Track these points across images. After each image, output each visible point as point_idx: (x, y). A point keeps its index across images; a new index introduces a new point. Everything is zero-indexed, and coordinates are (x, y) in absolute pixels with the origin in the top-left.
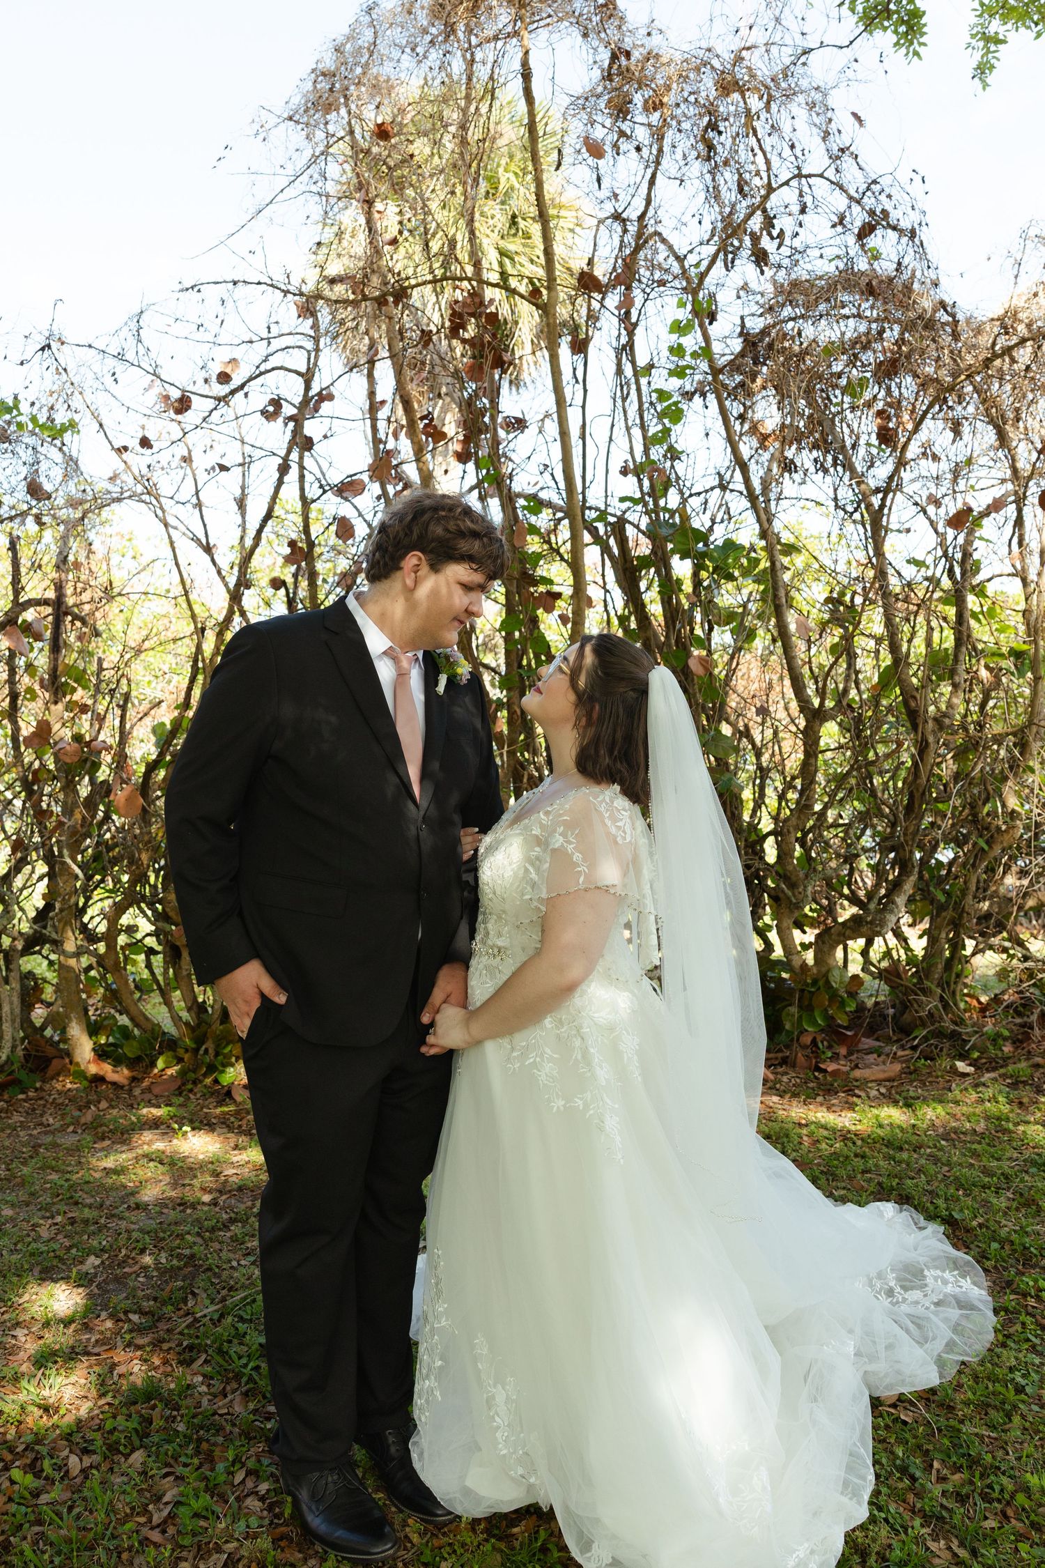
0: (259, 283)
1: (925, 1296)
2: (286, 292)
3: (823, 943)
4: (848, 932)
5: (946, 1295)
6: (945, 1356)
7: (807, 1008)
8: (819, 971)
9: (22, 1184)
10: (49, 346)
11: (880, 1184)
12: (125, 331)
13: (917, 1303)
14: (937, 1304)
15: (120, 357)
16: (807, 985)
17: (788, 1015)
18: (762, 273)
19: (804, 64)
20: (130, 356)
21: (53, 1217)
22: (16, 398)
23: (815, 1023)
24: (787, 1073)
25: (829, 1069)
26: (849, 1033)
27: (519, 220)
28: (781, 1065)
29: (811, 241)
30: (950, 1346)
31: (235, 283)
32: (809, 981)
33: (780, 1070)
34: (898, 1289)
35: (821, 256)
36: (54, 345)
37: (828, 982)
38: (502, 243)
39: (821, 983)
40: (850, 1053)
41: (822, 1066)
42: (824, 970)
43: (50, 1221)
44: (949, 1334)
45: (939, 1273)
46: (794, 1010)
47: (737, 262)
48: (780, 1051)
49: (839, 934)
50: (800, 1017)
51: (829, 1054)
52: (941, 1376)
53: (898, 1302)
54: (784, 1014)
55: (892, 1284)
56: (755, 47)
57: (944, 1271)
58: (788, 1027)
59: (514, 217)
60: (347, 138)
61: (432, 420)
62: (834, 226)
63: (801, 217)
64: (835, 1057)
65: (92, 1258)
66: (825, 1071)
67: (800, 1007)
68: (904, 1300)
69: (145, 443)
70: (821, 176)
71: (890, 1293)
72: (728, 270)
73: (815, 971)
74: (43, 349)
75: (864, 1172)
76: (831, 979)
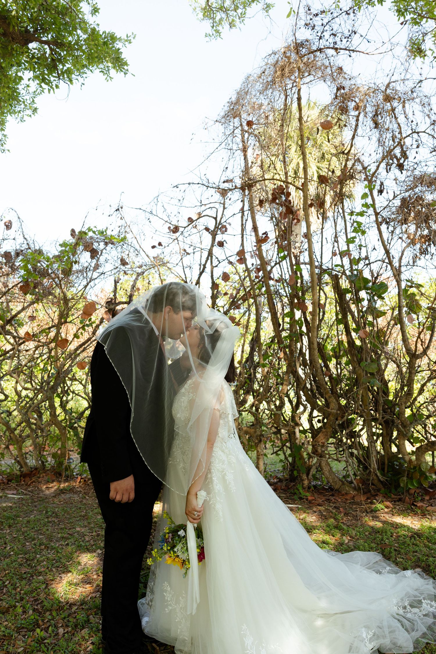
0: (198, 184)
1: (420, 611)
2: (208, 187)
3: (419, 451)
4: (429, 448)
5: (429, 612)
6: (420, 639)
7: (410, 478)
8: (417, 463)
9: (87, 519)
10: (118, 209)
11: (419, 558)
12: (152, 203)
13: (416, 613)
14: (424, 615)
15: (151, 213)
16: (411, 468)
17: (402, 480)
18: (402, 173)
19: (420, 87)
20: (154, 212)
21: (92, 533)
22: (107, 228)
23: (413, 485)
24: (398, 505)
25: (418, 505)
26: (431, 490)
27: (325, 155)
28: (398, 501)
29: (422, 159)
30: (424, 635)
31: (189, 184)
32: (412, 467)
33: (397, 503)
34: (409, 607)
35: (426, 165)
36: (120, 209)
37: (420, 468)
38: (319, 164)
39: (417, 468)
40: (430, 499)
41: (415, 503)
42: (419, 463)
43: (91, 534)
44: (425, 630)
45: (429, 602)
46: (405, 478)
47: (391, 169)
48: (400, 495)
49: (425, 448)
50: (407, 483)
51: (420, 499)
52: (415, 648)
53: (407, 612)
54: (401, 479)
55: (406, 604)
56: (397, 81)
57: (432, 601)
58: (402, 485)
59: (323, 154)
60: (240, 128)
61: (267, 234)
62: (431, 152)
63: (417, 150)
64: (422, 500)
65: (99, 550)
66: (416, 506)
67: (407, 477)
68: (411, 612)
69: (160, 244)
70: (424, 132)
71: (405, 608)
72: (387, 172)
73: (415, 463)
74: (116, 210)
75: (414, 552)
76: (422, 467)
